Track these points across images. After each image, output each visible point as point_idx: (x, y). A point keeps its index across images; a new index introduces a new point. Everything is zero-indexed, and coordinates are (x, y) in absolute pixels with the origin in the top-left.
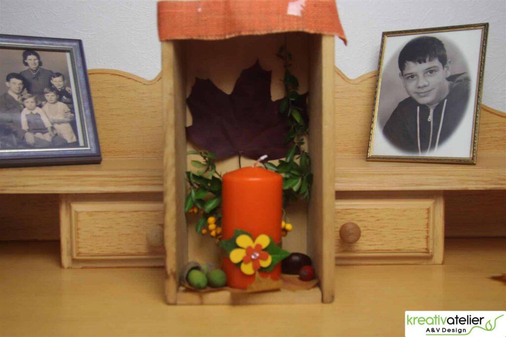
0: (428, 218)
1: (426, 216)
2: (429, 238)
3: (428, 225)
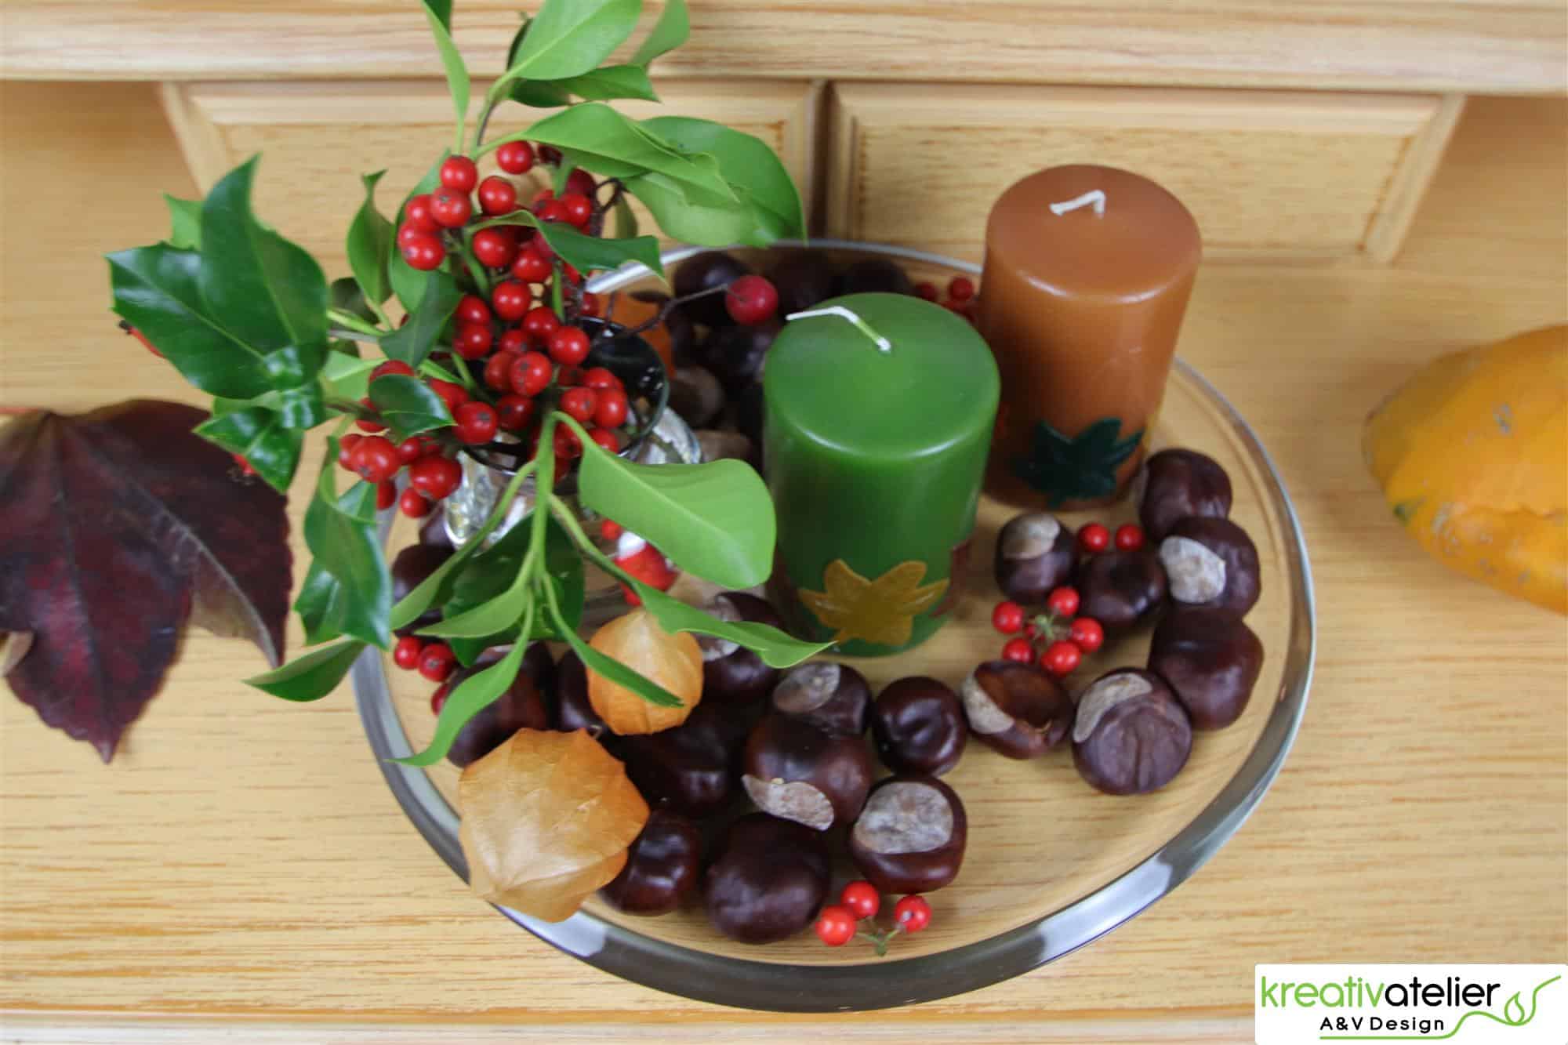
2: (1376, 219)
3: (1388, 183)
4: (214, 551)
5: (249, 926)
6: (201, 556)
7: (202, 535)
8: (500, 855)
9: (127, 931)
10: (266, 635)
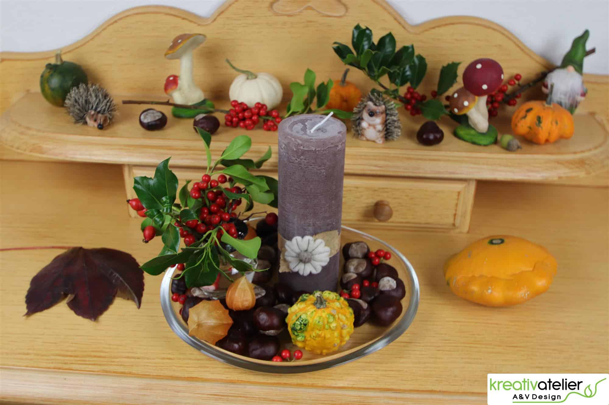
0: (458, 199)
1: (456, 197)
2: (456, 216)
3: (457, 205)
4: (124, 279)
5: (128, 357)
6: (121, 281)
7: (121, 276)
8: (198, 317)
9: (95, 356)
10: (136, 299)
